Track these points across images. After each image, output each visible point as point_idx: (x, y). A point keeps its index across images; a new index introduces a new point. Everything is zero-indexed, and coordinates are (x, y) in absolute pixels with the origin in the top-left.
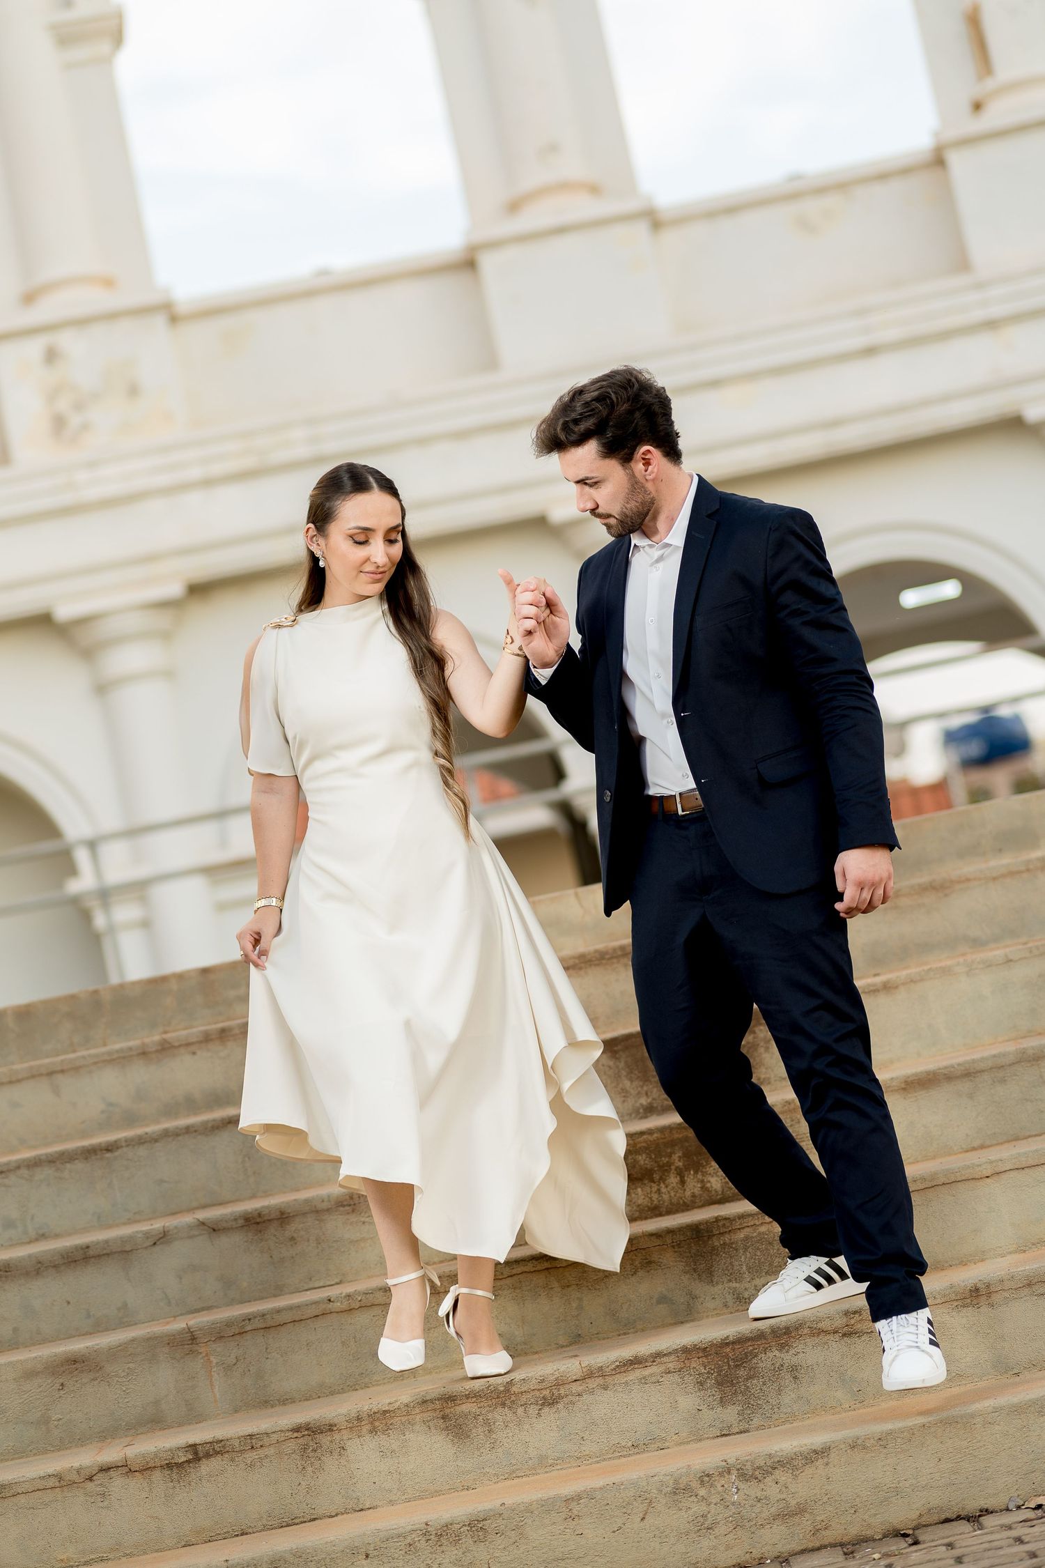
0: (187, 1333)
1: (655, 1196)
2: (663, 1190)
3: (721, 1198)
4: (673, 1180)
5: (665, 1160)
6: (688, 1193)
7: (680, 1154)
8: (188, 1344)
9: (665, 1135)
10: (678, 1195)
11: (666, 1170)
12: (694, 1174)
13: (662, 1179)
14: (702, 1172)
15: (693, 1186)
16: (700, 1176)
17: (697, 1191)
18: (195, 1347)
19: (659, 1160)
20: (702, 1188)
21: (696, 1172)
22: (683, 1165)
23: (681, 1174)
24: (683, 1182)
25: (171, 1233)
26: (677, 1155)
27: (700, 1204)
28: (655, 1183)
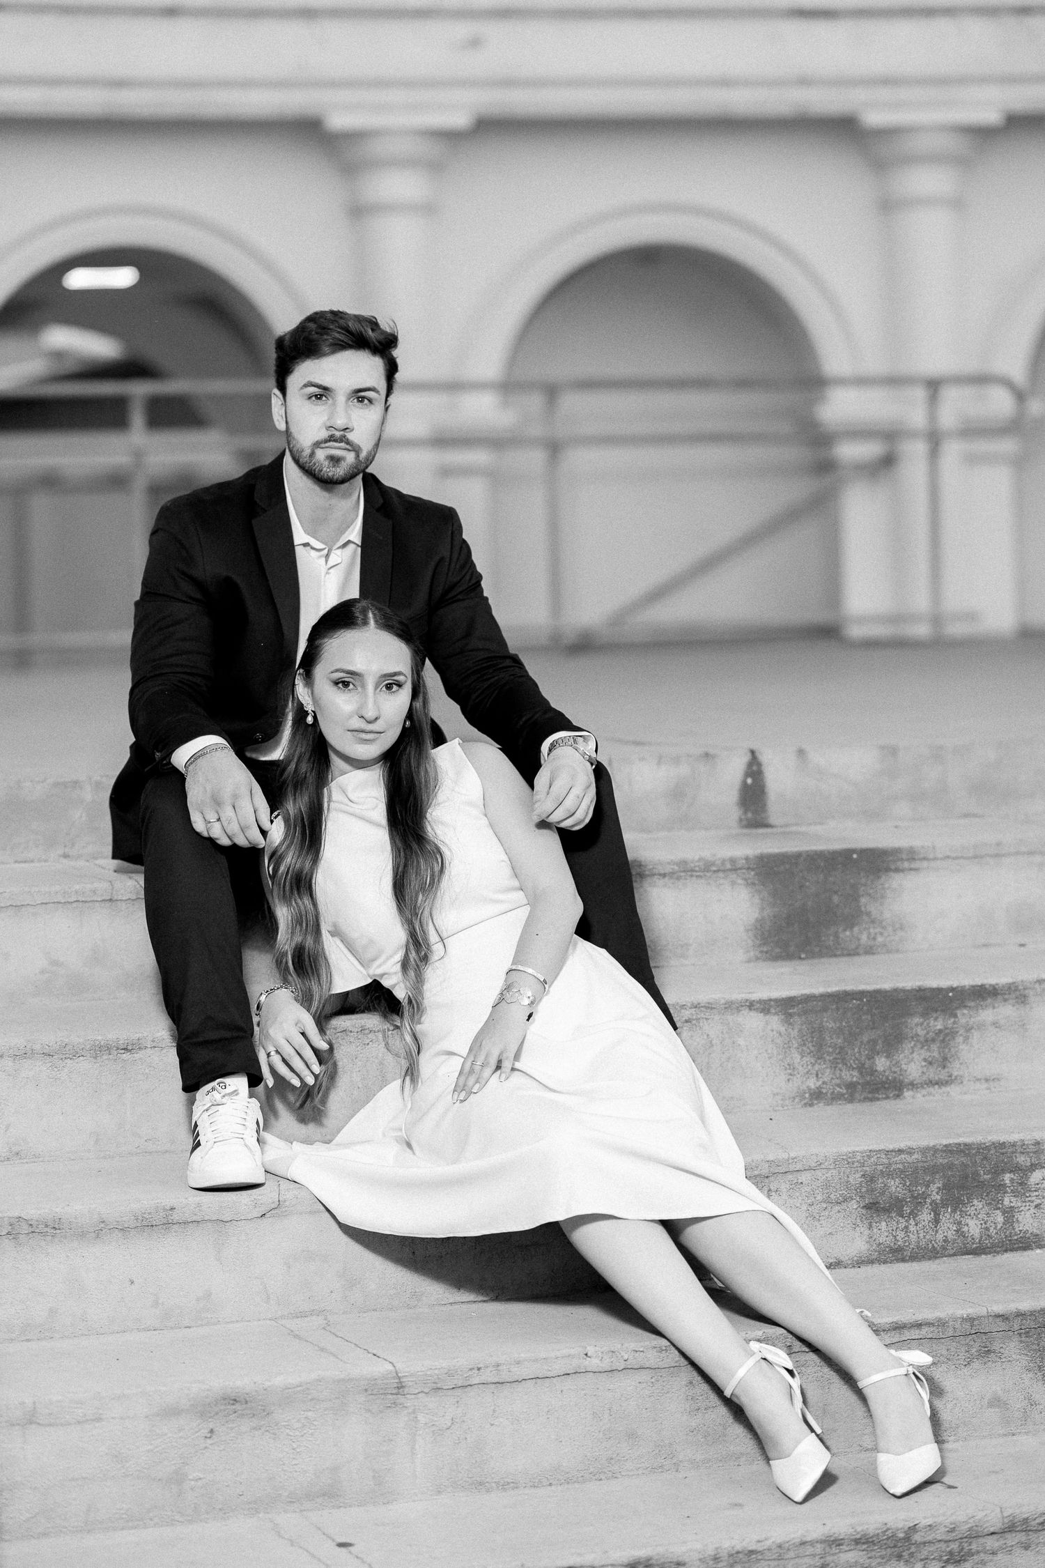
0: (394, 1378)
1: (901, 1235)
2: (912, 1228)
3: (977, 1247)
4: (926, 1216)
5: (921, 1189)
6: (940, 1237)
7: (939, 1185)
8: (391, 1394)
9: (926, 1157)
10: (928, 1237)
11: (920, 1202)
12: (952, 1212)
13: (913, 1214)
14: (961, 1211)
15: (947, 1228)
16: (957, 1216)
17: (951, 1235)
18: (401, 1399)
19: (914, 1189)
20: (957, 1231)
21: (954, 1211)
22: (942, 1200)
23: (936, 1211)
24: (937, 1221)
25: (287, 1203)
26: (936, 1185)
27: (951, 1252)
28: (903, 1217)
